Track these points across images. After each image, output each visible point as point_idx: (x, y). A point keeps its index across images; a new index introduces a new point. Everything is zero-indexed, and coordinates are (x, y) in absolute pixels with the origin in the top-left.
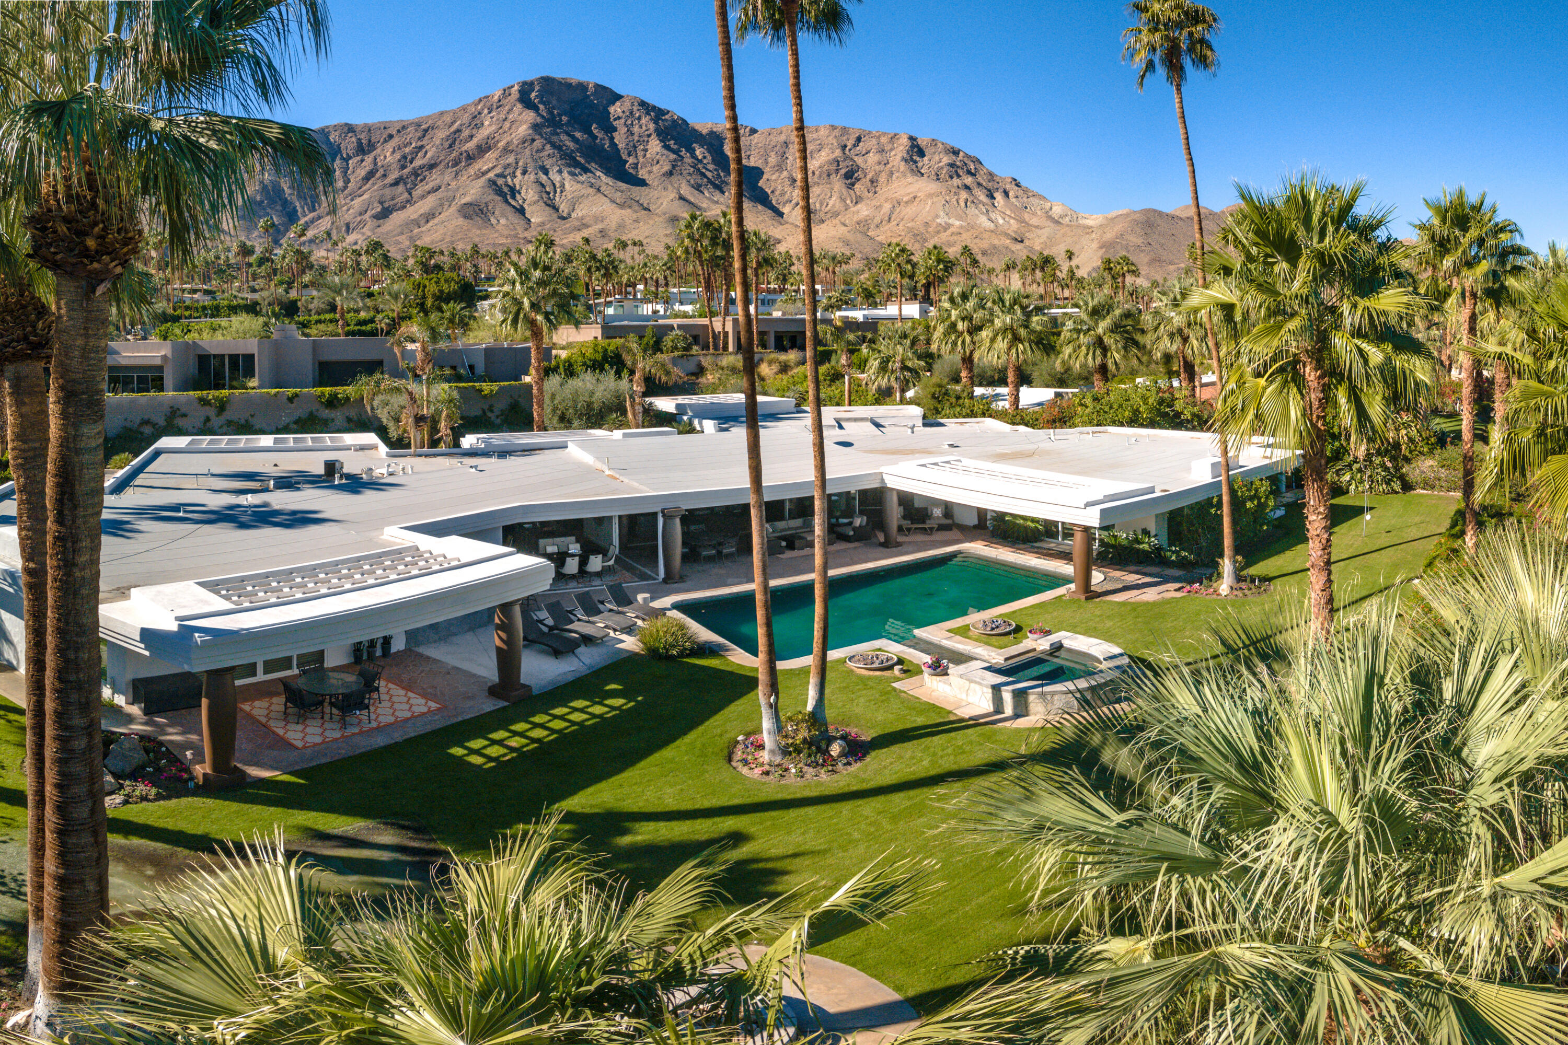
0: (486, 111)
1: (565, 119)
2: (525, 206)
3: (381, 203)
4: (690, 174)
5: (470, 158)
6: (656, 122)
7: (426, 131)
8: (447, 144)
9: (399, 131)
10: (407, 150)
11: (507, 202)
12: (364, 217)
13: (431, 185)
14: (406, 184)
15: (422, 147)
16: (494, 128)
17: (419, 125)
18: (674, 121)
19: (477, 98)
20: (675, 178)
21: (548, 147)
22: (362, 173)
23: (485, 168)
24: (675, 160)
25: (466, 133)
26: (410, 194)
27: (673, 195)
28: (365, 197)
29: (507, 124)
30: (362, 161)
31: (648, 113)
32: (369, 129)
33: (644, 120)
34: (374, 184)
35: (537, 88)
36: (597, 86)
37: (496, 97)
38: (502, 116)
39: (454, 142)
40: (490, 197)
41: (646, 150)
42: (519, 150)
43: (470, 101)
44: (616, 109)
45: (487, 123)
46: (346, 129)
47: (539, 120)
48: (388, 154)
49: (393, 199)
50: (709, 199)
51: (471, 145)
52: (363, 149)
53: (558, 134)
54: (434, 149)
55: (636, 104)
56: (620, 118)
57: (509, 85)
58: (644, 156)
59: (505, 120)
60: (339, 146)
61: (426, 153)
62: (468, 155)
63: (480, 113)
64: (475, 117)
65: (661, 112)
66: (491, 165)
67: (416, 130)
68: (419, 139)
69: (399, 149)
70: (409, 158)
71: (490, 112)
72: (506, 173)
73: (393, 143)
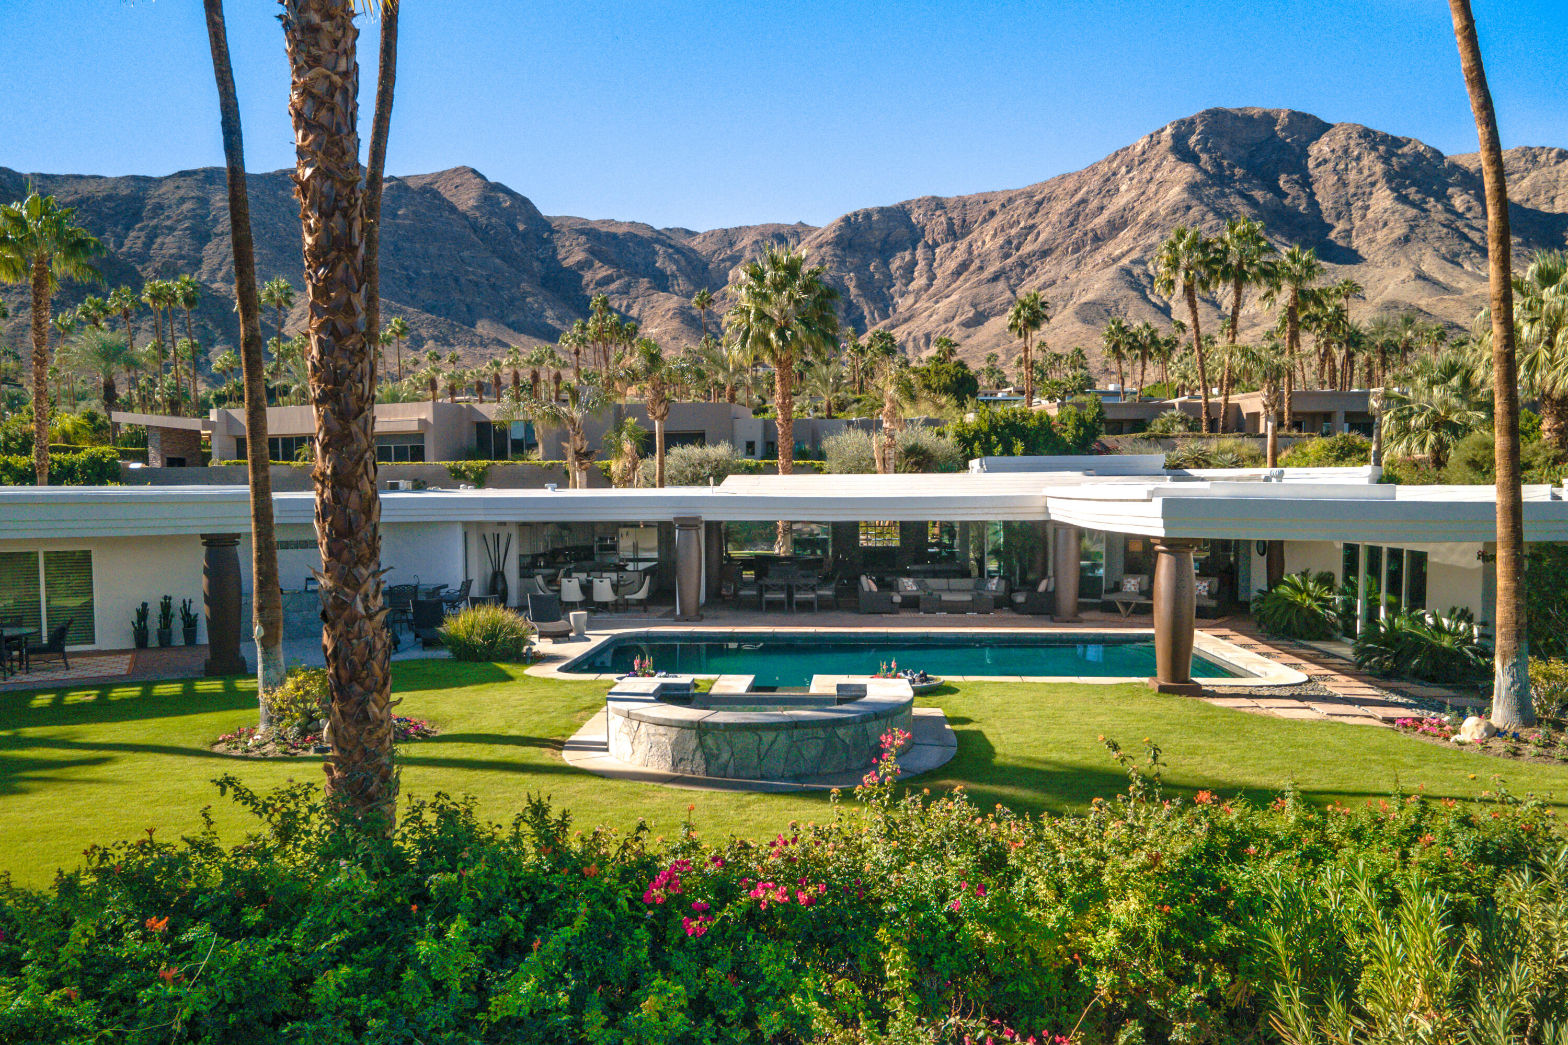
0: (1123, 170)
1: (1239, 172)
2: (1172, 304)
3: (974, 305)
4: (1440, 238)
5: (1098, 239)
6: (1387, 161)
7: (1040, 203)
8: (1066, 222)
9: (1003, 206)
10: (1013, 232)
11: (1145, 298)
12: (950, 325)
13: (1043, 279)
14: (1008, 279)
15: (1033, 226)
16: (1133, 193)
17: (1030, 195)
18: (1419, 156)
19: (1113, 153)
20: (1413, 248)
21: (1210, 216)
22: (952, 265)
23: (1117, 252)
24: (1415, 219)
25: (1094, 204)
26: (1014, 292)
27: (1405, 272)
28: (954, 297)
29: (1153, 187)
30: (953, 248)
31: (1374, 148)
32: (963, 203)
33: (1365, 162)
34: (966, 281)
35: (1200, 128)
36: (1293, 114)
37: (1139, 149)
38: (1146, 176)
39: (1076, 218)
40: (1122, 293)
41: (1367, 208)
42: (1167, 224)
43: (1102, 158)
44: (1321, 148)
45: (1123, 188)
46: (933, 206)
47: (1199, 177)
48: (987, 239)
49: (990, 300)
50: (1471, 275)
51: (1100, 221)
52: (954, 233)
53: (1224, 195)
54: (1049, 229)
55: (1354, 135)
56: (1326, 161)
57: (1158, 128)
58: (1364, 217)
59: (1149, 181)
60: (923, 229)
61: (1038, 234)
62: (1096, 235)
63: (1114, 174)
64: (1108, 179)
65: (1397, 143)
66: (1125, 248)
67: (1027, 203)
68: (1030, 215)
69: (1002, 230)
70: (1015, 242)
71: (1128, 172)
72: (1146, 258)
73: (995, 223)
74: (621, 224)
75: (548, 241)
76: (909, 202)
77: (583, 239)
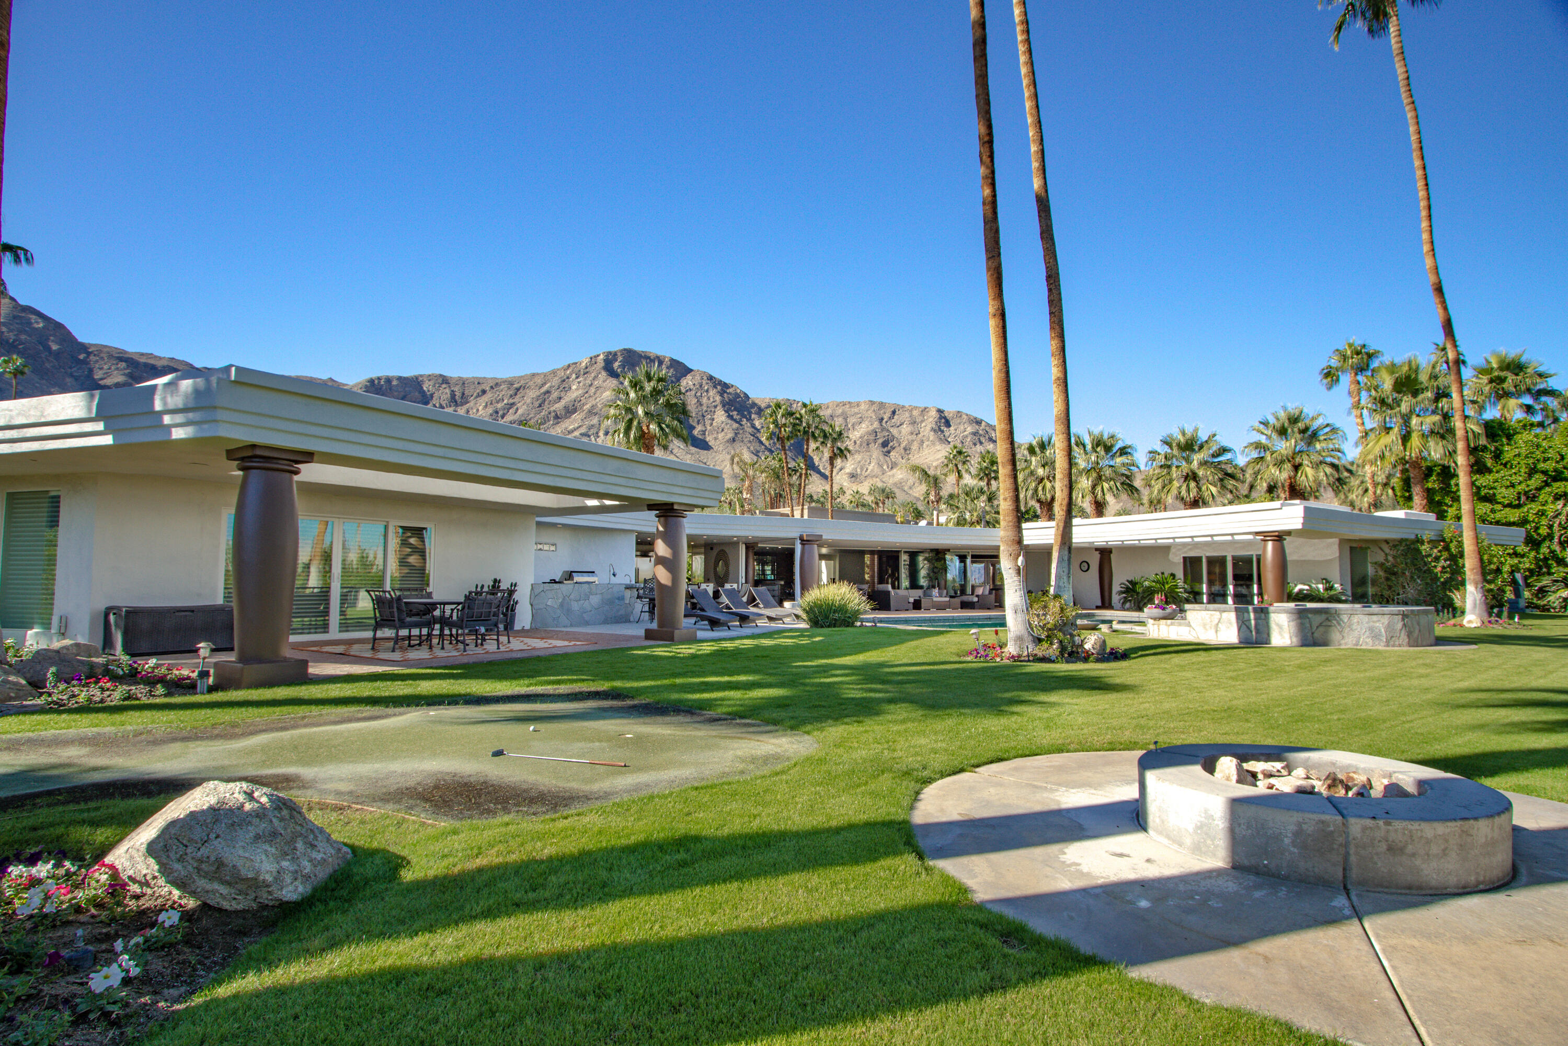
0: (574, 376)
4: (750, 442)
6: (722, 395)
7: (518, 389)
8: (537, 404)
9: (492, 388)
10: (499, 406)
15: (513, 404)
16: (580, 392)
17: (510, 383)
18: (737, 395)
19: (567, 364)
20: (737, 445)
23: (571, 427)
24: (737, 429)
25: (555, 395)
29: (593, 390)
31: (715, 387)
32: (463, 382)
33: (712, 393)
35: (620, 359)
36: (672, 360)
37: (584, 364)
38: (588, 382)
39: (543, 402)
41: (713, 420)
43: (560, 366)
44: (687, 382)
45: (574, 387)
46: (440, 380)
48: (480, 408)
51: (559, 406)
52: (456, 401)
54: (525, 407)
55: (705, 378)
56: (690, 390)
57: (595, 354)
58: (711, 424)
59: (591, 385)
60: (432, 396)
61: (517, 409)
62: (556, 414)
63: (568, 378)
64: (564, 381)
65: (726, 386)
66: (576, 425)
67: (509, 388)
68: (511, 396)
69: (491, 404)
70: (501, 413)
71: (577, 378)
72: (590, 433)
73: (486, 398)
76: (421, 376)
77: (123, 365)
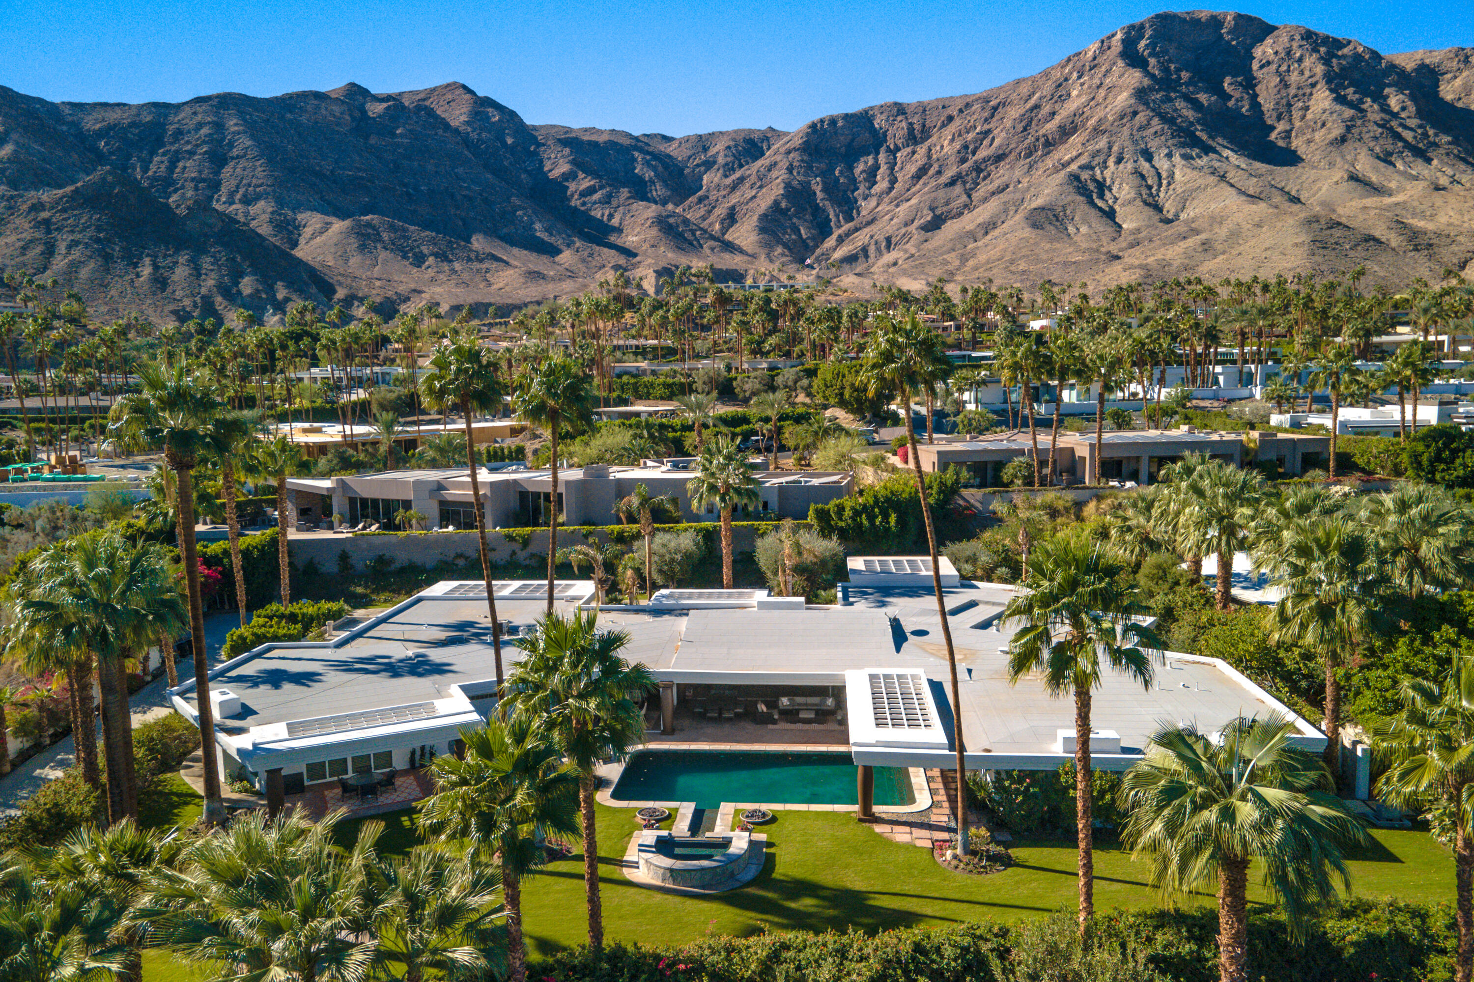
0: (1075, 75)
1: (1185, 75)
2: (1116, 206)
3: (932, 209)
4: (1375, 138)
5: (1049, 144)
7: (995, 109)
8: (1020, 128)
9: (961, 111)
10: (970, 136)
11: (1091, 202)
12: (910, 228)
13: (996, 183)
14: (964, 183)
15: (988, 132)
16: (1083, 99)
17: (987, 100)
18: (1358, 57)
19: (1065, 58)
20: (1349, 146)
21: (1156, 120)
22: (912, 169)
23: (1067, 158)
24: (1352, 119)
25: (1046, 109)
26: (969, 196)
27: (1341, 174)
28: (914, 200)
29: (1102, 93)
30: (914, 152)
31: (1315, 50)
32: (923, 109)
33: (1307, 63)
34: (925, 184)
35: (1148, 33)
36: (1239, 17)
37: (1090, 54)
38: (1096, 81)
39: (1029, 123)
40: (1070, 198)
41: (1307, 108)
42: (1115, 129)
43: (1054, 63)
44: (1264, 50)
45: (1074, 93)
46: (894, 111)
47: (1146, 82)
48: (946, 143)
49: (947, 203)
50: (1403, 174)
51: (1051, 126)
52: (914, 138)
53: (1172, 100)
54: (1004, 134)
55: (1298, 37)
56: (1269, 63)
57: (1109, 34)
58: (1303, 117)
59: (1099, 87)
60: (885, 134)
61: (993, 139)
62: (1047, 140)
63: (1066, 80)
64: (1060, 85)
65: (1338, 44)
66: (1075, 153)
67: (983, 109)
68: (986, 120)
69: (960, 135)
70: (971, 147)
71: (1079, 77)
72: (1094, 163)
73: (953, 128)
74: (602, 132)
75: (536, 154)
76: (871, 108)
